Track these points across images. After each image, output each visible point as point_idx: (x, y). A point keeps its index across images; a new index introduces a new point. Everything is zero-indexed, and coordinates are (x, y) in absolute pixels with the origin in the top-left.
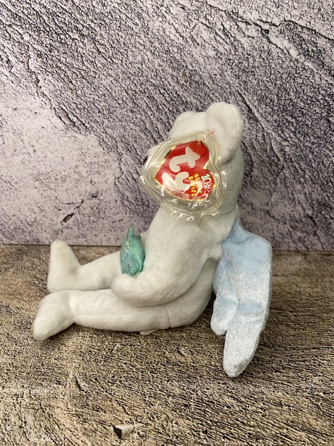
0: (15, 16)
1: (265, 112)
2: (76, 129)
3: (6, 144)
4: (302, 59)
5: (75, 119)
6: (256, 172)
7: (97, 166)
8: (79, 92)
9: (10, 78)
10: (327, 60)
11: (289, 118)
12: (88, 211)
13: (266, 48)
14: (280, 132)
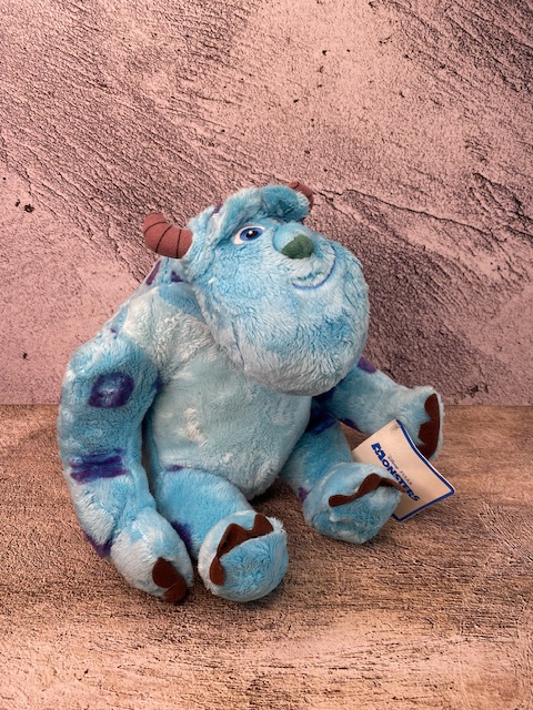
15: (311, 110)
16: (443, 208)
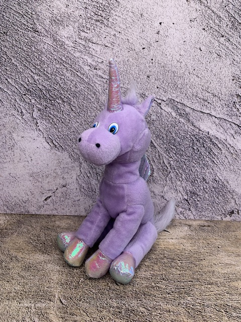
0: (28, 90)
1: (160, 143)
2: (57, 149)
3: (15, 156)
4: (178, 117)
5: (56, 144)
6: (155, 174)
7: (67, 169)
8: (60, 130)
9: (22, 121)
10: (191, 118)
11: (173, 147)
12: (60, 194)
13: (159, 111)
14: (168, 154)
15: (152, 54)
16: (220, 112)
